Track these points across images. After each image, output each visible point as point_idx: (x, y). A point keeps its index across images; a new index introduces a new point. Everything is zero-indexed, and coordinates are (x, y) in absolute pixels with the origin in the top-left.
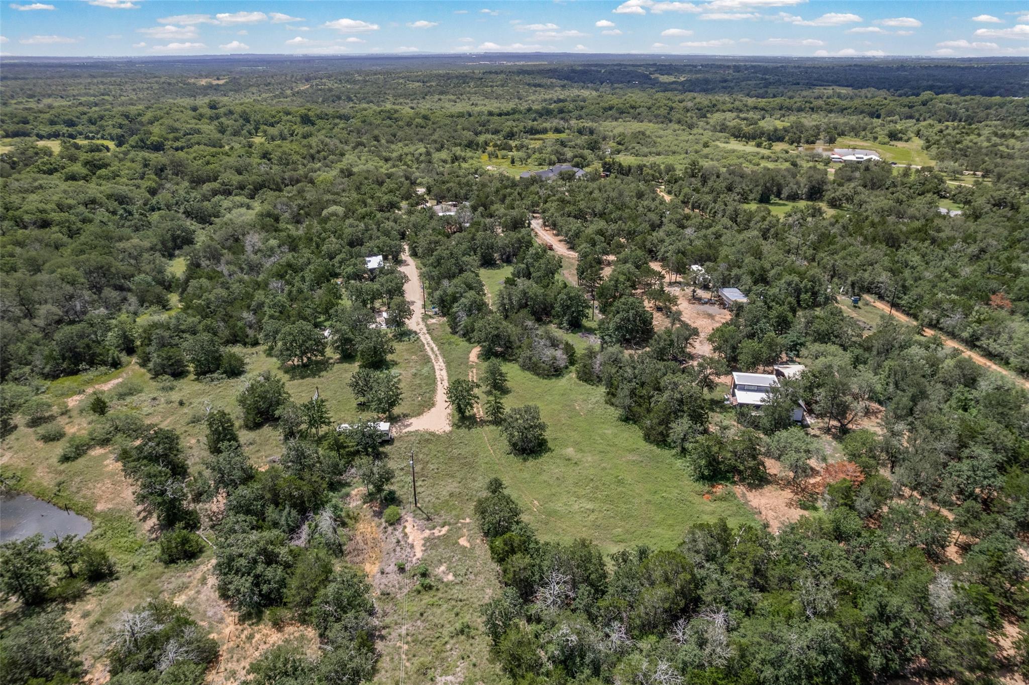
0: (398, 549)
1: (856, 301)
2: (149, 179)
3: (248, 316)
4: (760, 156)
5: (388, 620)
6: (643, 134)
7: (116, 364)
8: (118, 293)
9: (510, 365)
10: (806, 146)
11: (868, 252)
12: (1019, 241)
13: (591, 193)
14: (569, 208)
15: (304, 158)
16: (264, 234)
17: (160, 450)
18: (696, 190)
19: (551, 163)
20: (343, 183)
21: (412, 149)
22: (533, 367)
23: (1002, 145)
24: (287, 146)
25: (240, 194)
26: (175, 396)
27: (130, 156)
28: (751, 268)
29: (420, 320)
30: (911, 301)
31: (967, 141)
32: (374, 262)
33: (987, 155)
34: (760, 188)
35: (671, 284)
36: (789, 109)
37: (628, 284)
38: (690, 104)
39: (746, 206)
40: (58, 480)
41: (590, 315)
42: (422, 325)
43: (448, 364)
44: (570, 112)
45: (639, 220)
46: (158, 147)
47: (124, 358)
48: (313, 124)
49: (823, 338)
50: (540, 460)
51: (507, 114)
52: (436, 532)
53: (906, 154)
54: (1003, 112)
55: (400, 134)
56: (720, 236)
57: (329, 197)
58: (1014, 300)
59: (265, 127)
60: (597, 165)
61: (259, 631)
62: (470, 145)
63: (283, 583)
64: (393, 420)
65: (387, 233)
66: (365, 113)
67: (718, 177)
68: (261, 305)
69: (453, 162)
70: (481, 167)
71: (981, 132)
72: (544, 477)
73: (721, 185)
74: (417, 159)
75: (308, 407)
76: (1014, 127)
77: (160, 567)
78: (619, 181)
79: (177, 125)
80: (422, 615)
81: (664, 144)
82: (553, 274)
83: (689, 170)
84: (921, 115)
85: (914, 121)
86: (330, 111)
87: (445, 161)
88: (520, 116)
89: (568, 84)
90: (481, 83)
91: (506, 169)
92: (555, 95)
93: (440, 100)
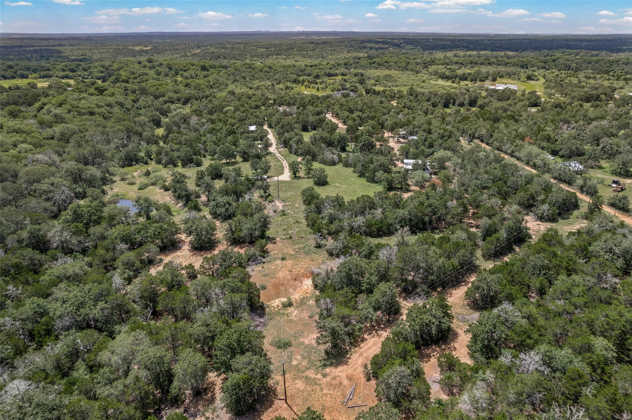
0: (273, 207)
1: (469, 142)
2: (130, 96)
3: (200, 146)
4: (452, 87)
5: (271, 221)
6: (390, 76)
7: (146, 163)
9: (314, 162)
10: (480, 83)
13: (357, 102)
14: (344, 108)
15: (207, 87)
16: (198, 117)
18: (411, 101)
19: (339, 90)
20: (231, 98)
21: (264, 83)
22: (324, 162)
23: (584, 82)
25: (179, 103)
28: (425, 128)
29: (275, 149)
30: (493, 140)
31: (568, 80)
32: (253, 128)
34: (445, 101)
35: (388, 136)
36: (476, 63)
37: (368, 134)
38: (419, 61)
40: (139, 195)
41: (350, 145)
42: (276, 151)
43: (288, 162)
44: (351, 65)
45: (378, 112)
47: (149, 161)
48: (208, 71)
50: (325, 187)
51: (316, 66)
55: (256, 76)
56: (415, 118)
57: (226, 103)
58: (537, 140)
60: (363, 91)
65: (257, 117)
66: (235, 65)
67: (423, 95)
69: (286, 89)
71: (578, 76)
72: (327, 191)
73: (424, 98)
74: (267, 88)
76: (598, 73)
78: (372, 97)
80: (283, 220)
81: (400, 81)
82: (334, 130)
83: (409, 92)
84: (550, 67)
85: (545, 70)
87: (282, 89)
88: (323, 67)
89: (351, 50)
90: (301, 49)
91: (314, 92)
92: (344, 55)
93: (277, 58)
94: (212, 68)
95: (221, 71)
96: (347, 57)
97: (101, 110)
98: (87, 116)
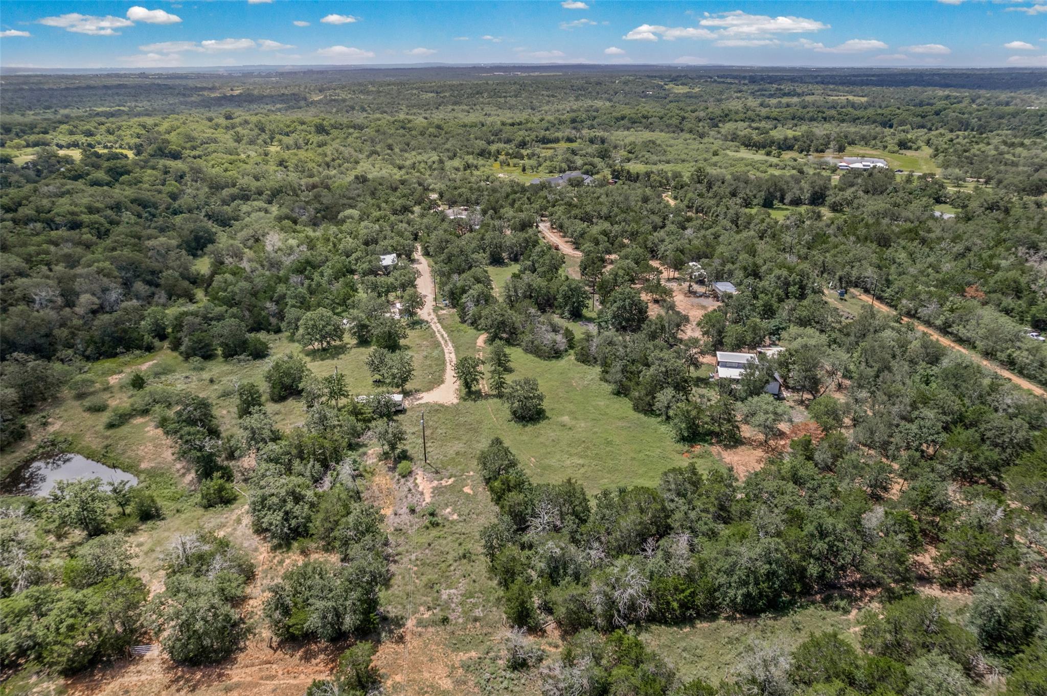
0: (410, 495)
1: (842, 294)
2: (170, 185)
3: (271, 306)
4: (769, 163)
5: (400, 549)
6: (654, 143)
7: (150, 349)
8: (147, 287)
9: (514, 349)
10: (816, 154)
11: (859, 250)
12: (1005, 240)
13: (598, 198)
14: (575, 212)
15: (319, 166)
16: (283, 235)
17: (197, 414)
18: (701, 195)
19: (562, 171)
20: (358, 189)
21: (424, 157)
22: (536, 351)
23: (1008, 153)
24: (302, 154)
25: (258, 200)
26: (206, 375)
27: (150, 164)
28: (744, 264)
29: (431, 311)
30: (893, 293)
31: (975, 149)
32: (388, 260)
33: (991, 162)
34: (763, 193)
35: (669, 280)
36: (802, 119)
37: (627, 278)
38: (702, 114)
39: (747, 210)
40: (105, 444)
41: (591, 306)
42: (433, 316)
43: (457, 349)
44: (582, 122)
45: (642, 222)
46: (176, 156)
47: (157, 342)
48: (328, 134)
49: (804, 323)
50: (538, 426)
51: (520, 124)
52: (444, 483)
53: (914, 162)
54: (1015, 122)
55: (413, 143)
56: (719, 236)
57: (345, 201)
58: (990, 292)
59: (281, 137)
60: (607, 173)
61: (289, 557)
62: (482, 154)
63: (309, 519)
64: (406, 394)
65: (400, 234)
66: (379, 123)
67: (723, 183)
68: (283, 297)
69: (465, 170)
70: (492, 174)
71: (991, 141)
72: (542, 439)
73: (726, 190)
74: (430, 167)
75: (329, 380)
76: (1025, 136)
77: (200, 511)
78: (626, 187)
79: (195, 134)
80: (429, 545)
81: (673, 153)
82: (557, 269)
83: (695, 177)
84: (933, 125)
85: (926, 130)
86: (345, 120)
87: (457, 169)
88: (533, 125)
89: (582, 95)
90: (495, 94)
91: (517, 176)
92: (569, 105)
93: (453, 110)
94: (336, 128)
95: (350, 134)
96: (575, 107)
97: (95, 217)
98: (60, 232)
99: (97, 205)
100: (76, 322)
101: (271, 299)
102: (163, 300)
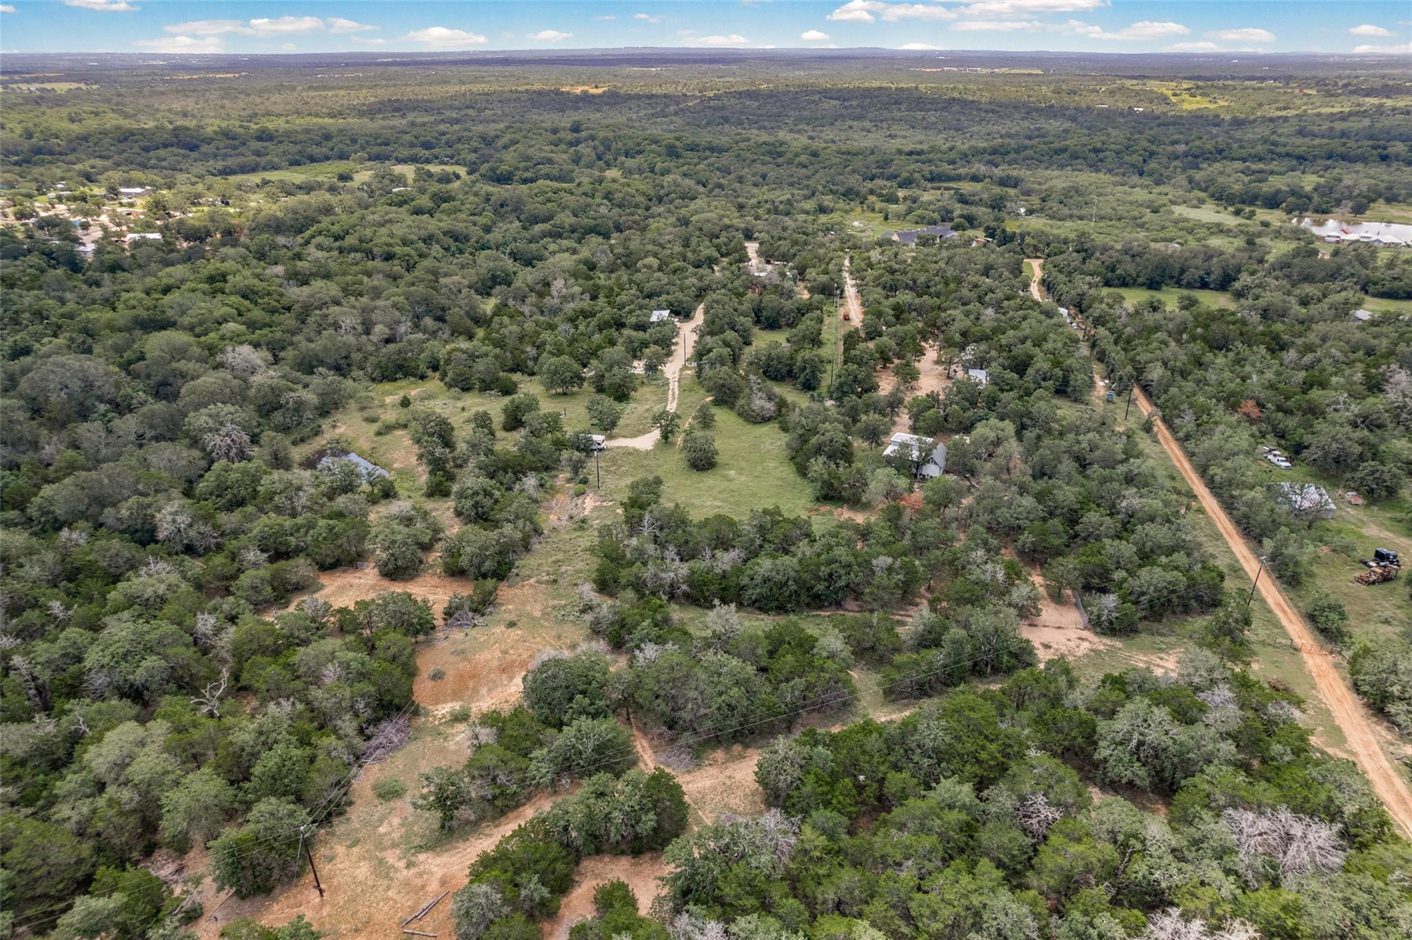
3: (529, 349)
7: (423, 377)
8: (435, 322)
15: (650, 200)
22: (745, 415)
26: (460, 404)
29: (677, 370)
32: (659, 316)
34: (1148, 271)
35: (935, 362)
42: (676, 374)
46: (505, 179)
47: (430, 373)
50: (706, 474)
52: (605, 504)
59: (624, 158)
62: (848, 193)
64: (608, 437)
68: (544, 343)
69: (814, 214)
70: (843, 223)
72: (700, 485)
75: (550, 418)
77: (424, 498)
80: (571, 540)
86: (704, 140)
88: (936, 156)
97: (407, 249)
98: (375, 263)
99: (413, 237)
100: (371, 348)
101: (534, 344)
102: (445, 336)
